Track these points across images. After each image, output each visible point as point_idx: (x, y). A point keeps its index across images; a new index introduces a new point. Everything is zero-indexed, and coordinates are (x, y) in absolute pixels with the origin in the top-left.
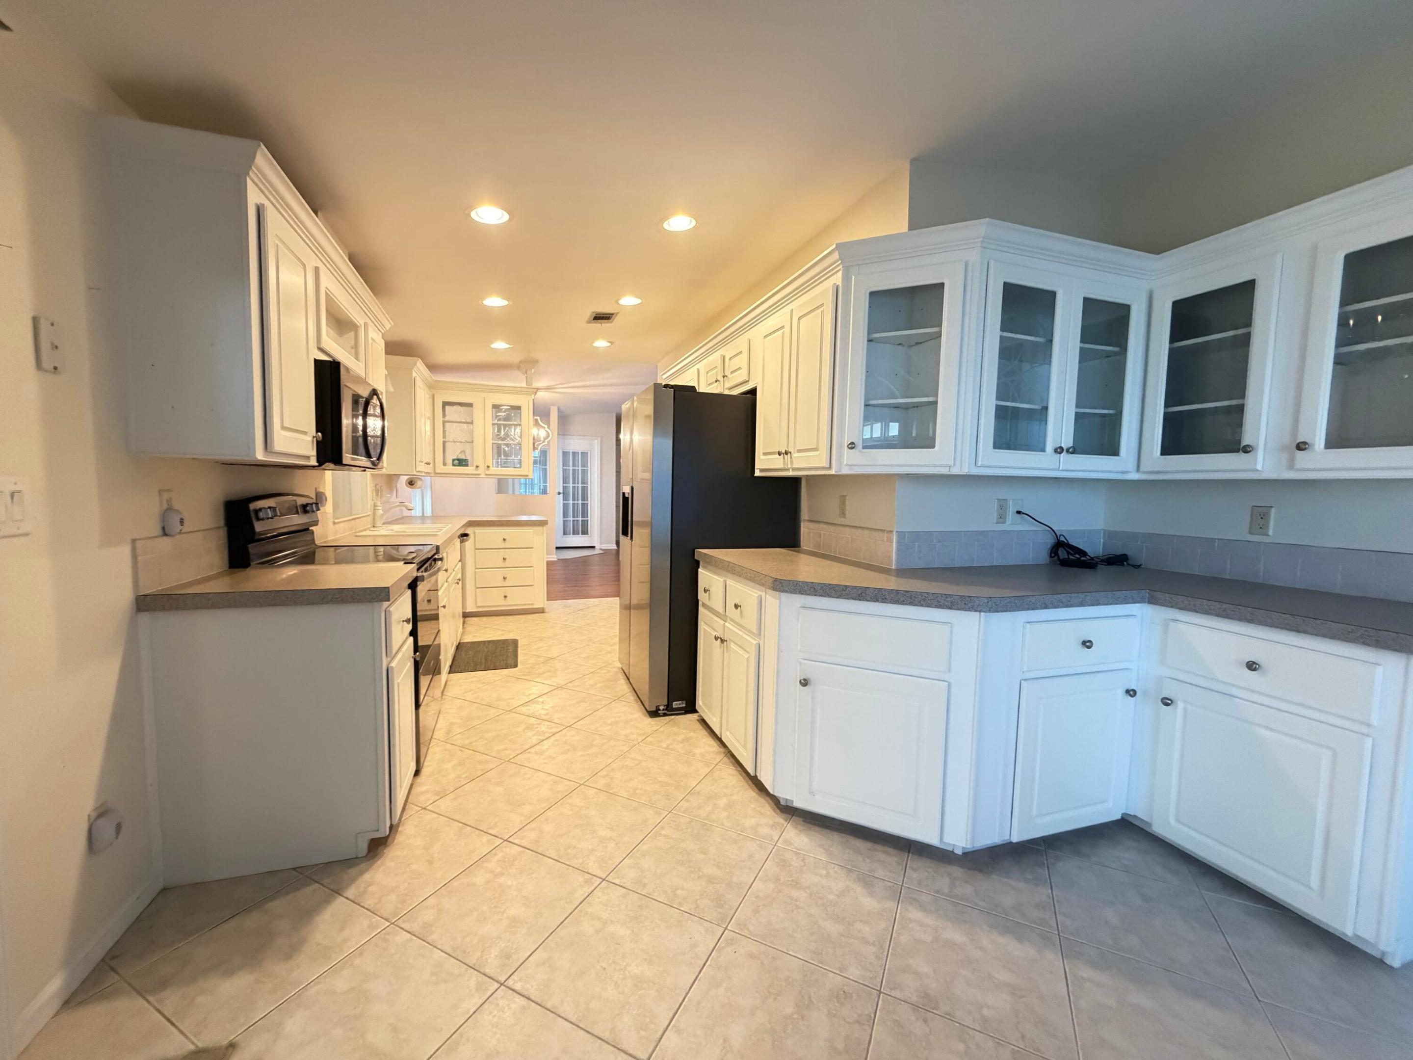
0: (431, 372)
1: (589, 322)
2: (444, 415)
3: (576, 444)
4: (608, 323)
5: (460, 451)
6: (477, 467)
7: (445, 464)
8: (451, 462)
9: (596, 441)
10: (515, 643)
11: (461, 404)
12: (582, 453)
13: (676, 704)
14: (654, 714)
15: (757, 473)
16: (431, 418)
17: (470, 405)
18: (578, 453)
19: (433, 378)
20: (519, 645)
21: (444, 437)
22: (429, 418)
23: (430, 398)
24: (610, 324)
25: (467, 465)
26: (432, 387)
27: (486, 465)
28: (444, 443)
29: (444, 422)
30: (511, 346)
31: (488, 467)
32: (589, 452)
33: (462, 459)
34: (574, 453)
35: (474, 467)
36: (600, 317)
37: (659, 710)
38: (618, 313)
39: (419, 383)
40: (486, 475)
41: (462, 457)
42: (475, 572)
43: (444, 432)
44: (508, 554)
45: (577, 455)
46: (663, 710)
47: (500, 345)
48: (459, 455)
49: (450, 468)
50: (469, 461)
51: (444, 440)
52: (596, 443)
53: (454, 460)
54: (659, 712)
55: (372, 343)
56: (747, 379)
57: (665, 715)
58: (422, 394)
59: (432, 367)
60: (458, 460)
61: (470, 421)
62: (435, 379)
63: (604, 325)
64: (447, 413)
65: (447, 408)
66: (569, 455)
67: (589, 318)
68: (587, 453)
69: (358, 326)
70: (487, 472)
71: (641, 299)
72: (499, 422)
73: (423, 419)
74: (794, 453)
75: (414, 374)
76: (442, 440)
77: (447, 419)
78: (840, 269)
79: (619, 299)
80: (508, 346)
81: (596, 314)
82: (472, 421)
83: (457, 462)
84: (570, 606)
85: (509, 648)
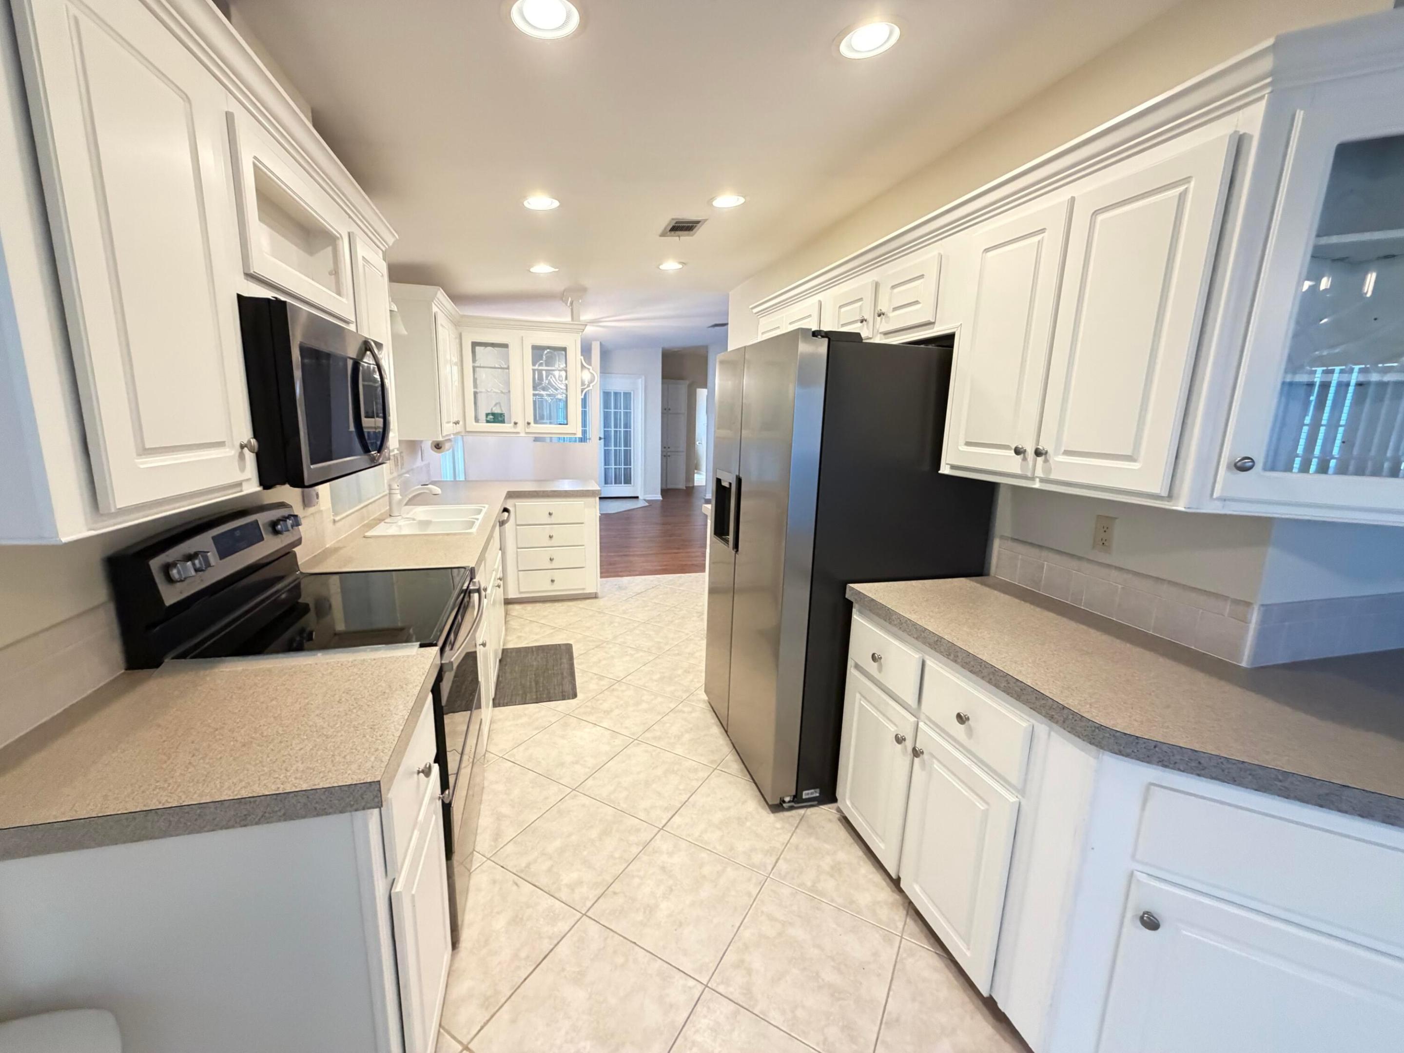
0: (455, 304)
1: (663, 235)
2: (474, 360)
3: (618, 384)
4: (688, 235)
5: (494, 403)
6: (516, 423)
7: (477, 420)
8: (484, 418)
9: (640, 380)
10: (568, 648)
11: (493, 345)
12: (624, 393)
13: (806, 794)
14: (777, 807)
15: (944, 470)
16: (459, 364)
17: (505, 346)
18: (621, 393)
19: (459, 312)
20: (575, 654)
21: (475, 386)
22: (456, 364)
23: (456, 338)
24: (691, 237)
25: (503, 422)
26: (457, 323)
27: (526, 421)
28: (475, 393)
29: (474, 368)
30: (557, 270)
31: (529, 424)
32: (632, 392)
33: (498, 414)
34: (616, 394)
35: (512, 424)
36: (682, 227)
37: (784, 802)
38: (705, 220)
39: (442, 320)
40: (527, 433)
41: (497, 410)
42: (517, 551)
43: (475, 380)
44: (556, 531)
45: (619, 395)
46: (789, 802)
47: (542, 268)
48: (494, 409)
49: (484, 426)
50: (506, 415)
51: (475, 390)
52: (640, 382)
53: (487, 415)
54: (784, 805)
55: (364, 266)
56: (933, 321)
57: (791, 808)
58: (446, 334)
59: (457, 298)
60: (493, 414)
61: (506, 366)
62: (461, 313)
63: (685, 239)
64: (477, 358)
65: (478, 348)
66: (611, 396)
67: (665, 228)
68: (630, 393)
69: (338, 238)
70: (527, 430)
71: (744, 197)
72: (540, 368)
73: (448, 367)
74: (1056, 453)
75: (435, 309)
76: (473, 390)
77: (477, 364)
78: (1263, 97)
79: (712, 199)
80: (552, 270)
81: (676, 223)
82: (509, 366)
83: (491, 417)
84: (626, 588)
85: (563, 660)
